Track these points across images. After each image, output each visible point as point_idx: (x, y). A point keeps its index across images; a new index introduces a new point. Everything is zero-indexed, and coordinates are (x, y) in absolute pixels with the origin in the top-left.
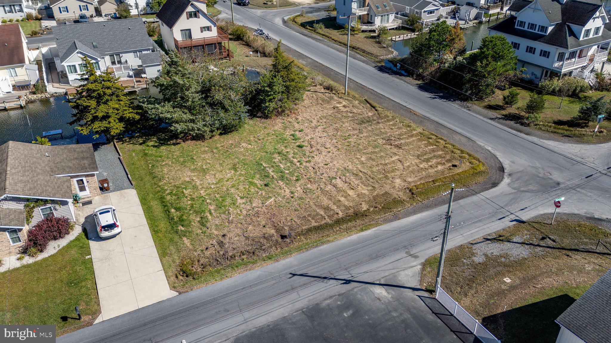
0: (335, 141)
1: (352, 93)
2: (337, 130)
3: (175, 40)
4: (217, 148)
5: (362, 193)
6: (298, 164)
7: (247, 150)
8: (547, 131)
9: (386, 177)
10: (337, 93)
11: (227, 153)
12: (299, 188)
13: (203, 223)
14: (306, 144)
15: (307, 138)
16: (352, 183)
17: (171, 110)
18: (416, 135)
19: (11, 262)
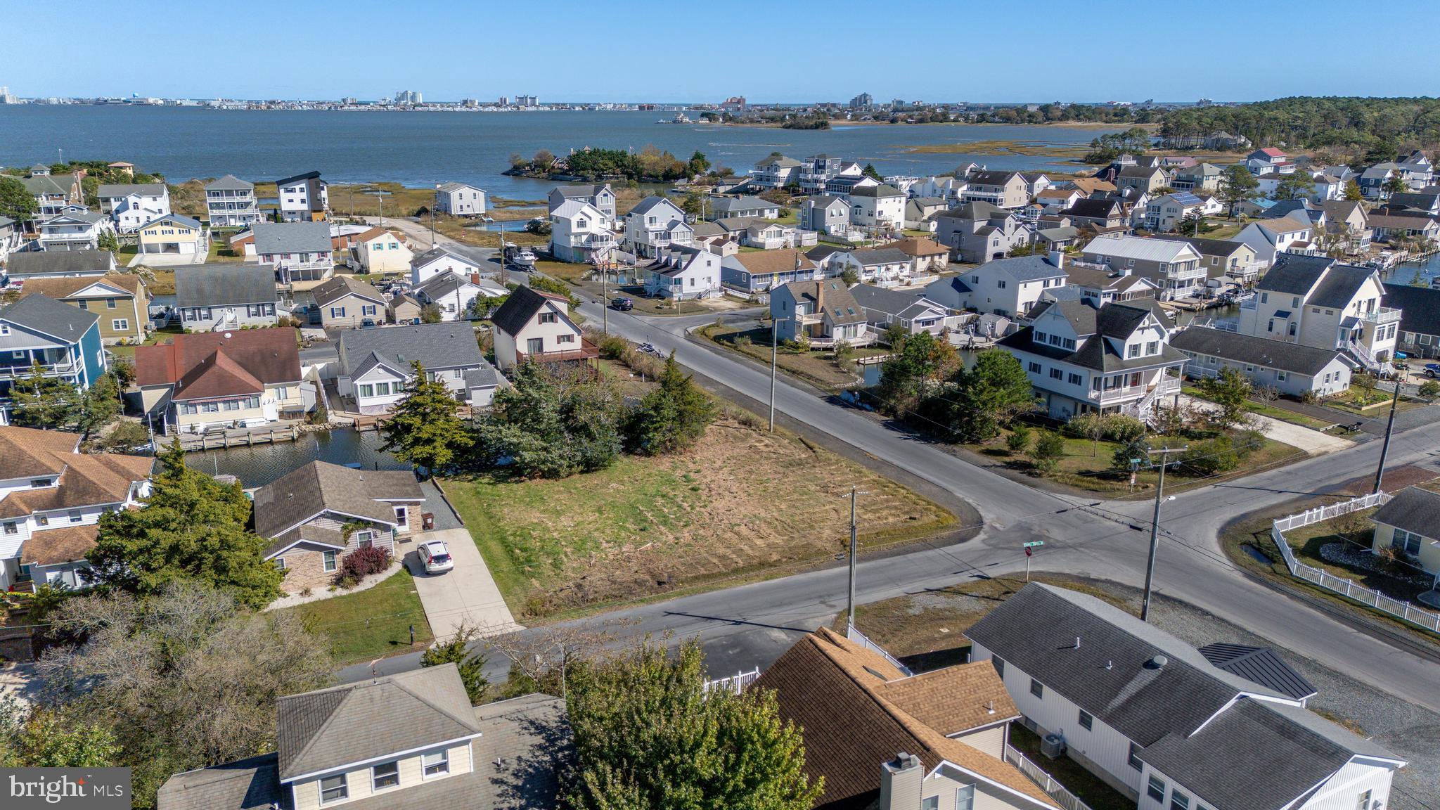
0: (745, 485)
1: (782, 430)
2: (751, 472)
3: (517, 352)
4: (576, 488)
5: (774, 543)
6: (689, 509)
7: (618, 491)
8: (1066, 484)
9: (812, 527)
10: (758, 428)
11: (590, 492)
12: (686, 535)
13: (556, 565)
14: (703, 487)
15: (705, 480)
16: (762, 531)
17: (518, 433)
18: (866, 483)
19: (321, 593)
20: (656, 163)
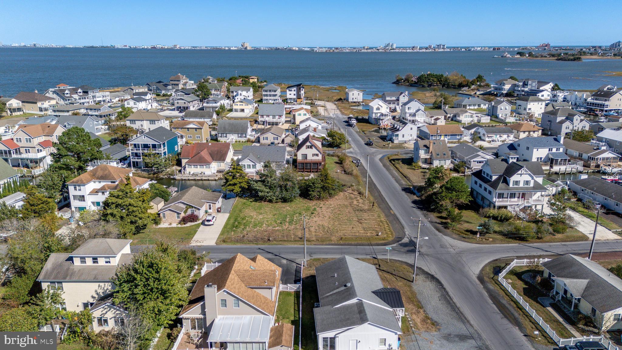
0: (332, 214)
1: (371, 198)
2: (340, 211)
3: (298, 159)
10: (362, 196)
14: (317, 213)
15: (320, 211)
19: (174, 225)
20: (456, 80)
